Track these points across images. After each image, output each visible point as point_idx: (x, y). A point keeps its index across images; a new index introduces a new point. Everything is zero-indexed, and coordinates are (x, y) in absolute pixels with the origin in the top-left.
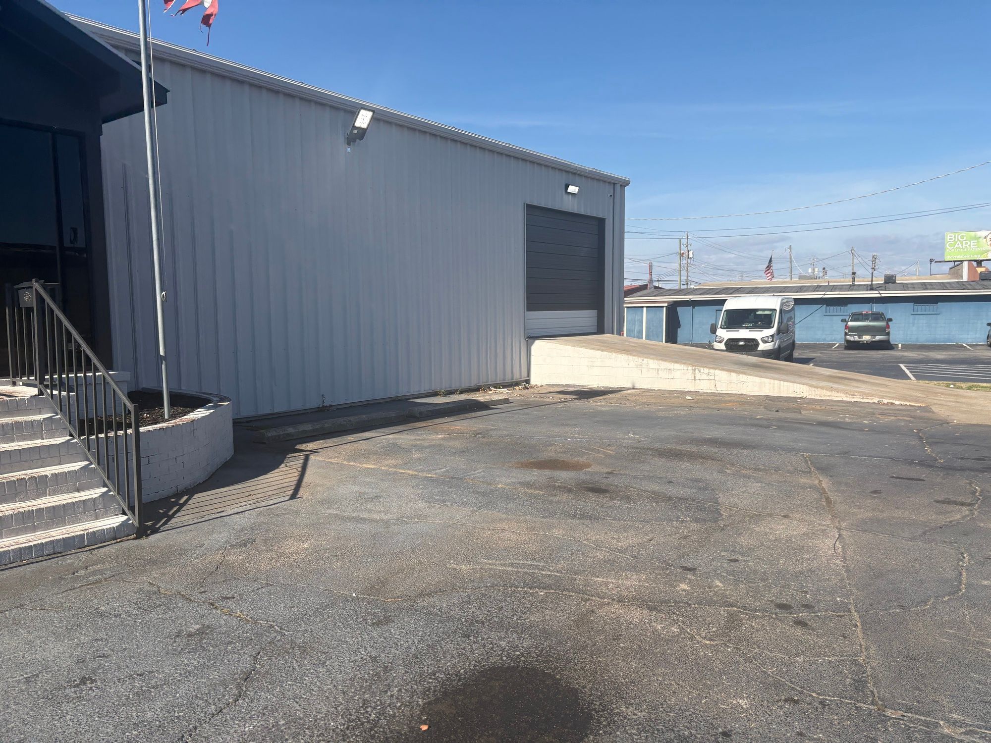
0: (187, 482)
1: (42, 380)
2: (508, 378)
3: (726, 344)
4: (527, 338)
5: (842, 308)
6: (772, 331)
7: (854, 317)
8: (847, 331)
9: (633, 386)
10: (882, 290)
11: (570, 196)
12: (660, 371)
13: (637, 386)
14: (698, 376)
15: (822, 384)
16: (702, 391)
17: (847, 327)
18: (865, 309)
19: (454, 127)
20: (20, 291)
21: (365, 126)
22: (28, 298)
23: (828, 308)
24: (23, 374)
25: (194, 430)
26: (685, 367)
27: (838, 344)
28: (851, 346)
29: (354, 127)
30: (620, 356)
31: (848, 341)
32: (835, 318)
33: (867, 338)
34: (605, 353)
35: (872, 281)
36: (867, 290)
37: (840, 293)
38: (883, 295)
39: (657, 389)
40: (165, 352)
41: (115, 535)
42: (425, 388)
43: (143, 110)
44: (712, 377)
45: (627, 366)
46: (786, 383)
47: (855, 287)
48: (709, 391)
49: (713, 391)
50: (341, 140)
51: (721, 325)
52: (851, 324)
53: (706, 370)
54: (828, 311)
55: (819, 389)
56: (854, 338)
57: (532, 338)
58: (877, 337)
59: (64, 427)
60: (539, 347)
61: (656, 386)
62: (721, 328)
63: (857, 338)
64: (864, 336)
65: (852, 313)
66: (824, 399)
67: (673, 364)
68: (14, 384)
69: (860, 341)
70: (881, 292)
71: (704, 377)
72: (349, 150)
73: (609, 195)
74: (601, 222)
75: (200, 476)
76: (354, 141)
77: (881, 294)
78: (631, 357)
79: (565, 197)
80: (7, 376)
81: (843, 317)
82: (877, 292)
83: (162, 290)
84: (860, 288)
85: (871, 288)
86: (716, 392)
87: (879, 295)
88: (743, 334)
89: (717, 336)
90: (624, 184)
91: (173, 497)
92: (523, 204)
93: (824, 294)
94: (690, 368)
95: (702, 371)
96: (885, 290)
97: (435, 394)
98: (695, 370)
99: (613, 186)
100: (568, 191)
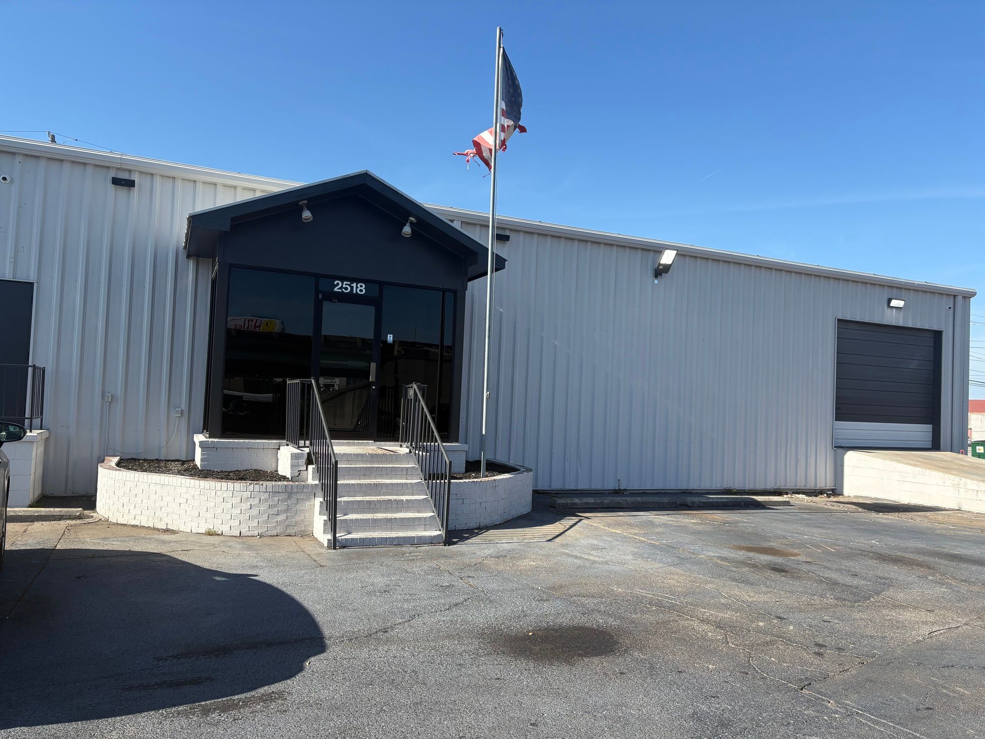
0: (487, 521)
1: (411, 445)
2: (811, 485)
4: (835, 447)
11: (894, 310)
12: (979, 493)
19: (758, 256)
20: (409, 389)
21: (670, 262)
22: (411, 393)
24: (406, 441)
25: (495, 487)
29: (660, 265)
30: (934, 473)
34: (918, 469)
40: (486, 432)
41: (432, 541)
43: (487, 274)
45: (941, 484)
50: (650, 273)
57: (842, 448)
59: (418, 473)
60: (851, 458)
68: (401, 446)
72: (656, 282)
73: (947, 307)
74: (937, 335)
75: (497, 519)
76: (661, 274)
78: (947, 476)
79: (888, 311)
80: (397, 441)
83: (487, 390)
90: (968, 296)
91: (477, 529)
92: (834, 319)
99: (952, 299)
100: (891, 305)
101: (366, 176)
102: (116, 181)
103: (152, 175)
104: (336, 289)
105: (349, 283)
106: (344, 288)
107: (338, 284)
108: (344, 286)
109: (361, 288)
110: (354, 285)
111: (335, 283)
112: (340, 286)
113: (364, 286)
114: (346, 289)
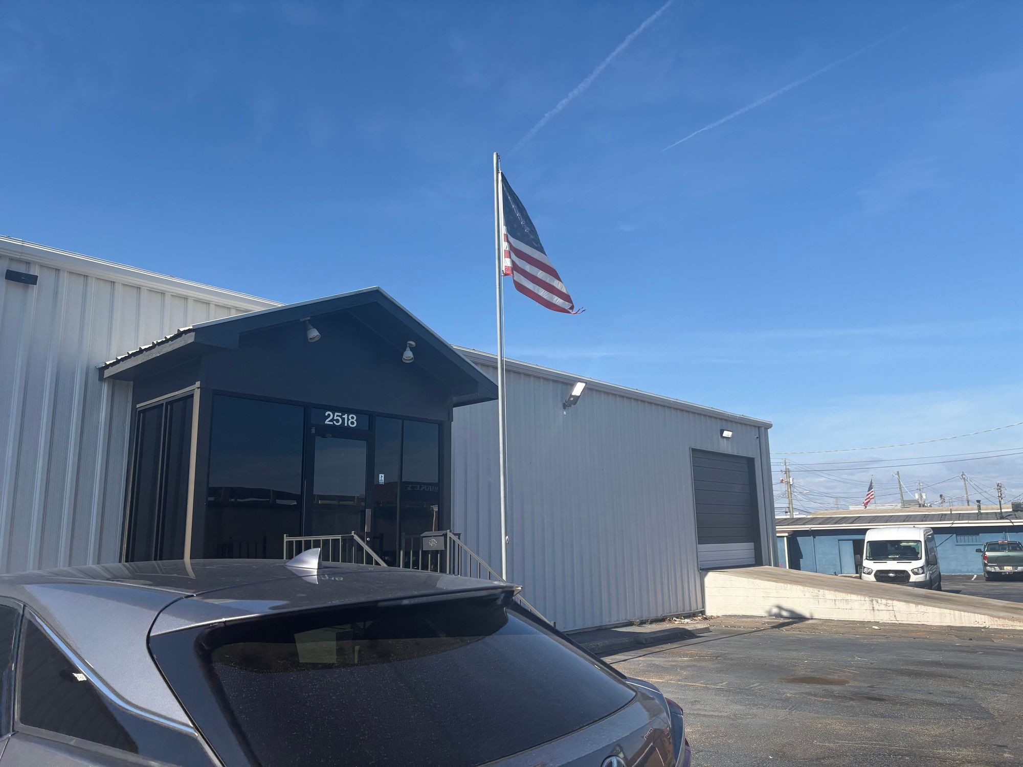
2: (687, 610)
3: (875, 575)
4: (701, 569)
5: (974, 537)
6: (921, 563)
7: (989, 547)
8: (986, 562)
9: (812, 616)
10: (1013, 519)
11: (725, 440)
12: (837, 602)
13: (816, 616)
14: (876, 607)
15: (1002, 614)
16: (882, 621)
17: (985, 558)
18: (999, 538)
21: (579, 395)
23: (959, 537)
26: (862, 598)
27: (975, 576)
28: (993, 577)
29: (572, 396)
30: (794, 587)
31: (989, 573)
32: (968, 548)
33: (1008, 569)
35: (1001, 509)
36: (997, 519)
37: (970, 522)
38: (1015, 524)
39: (836, 619)
42: (622, 619)
44: (891, 608)
45: (804, 597)
46: (966, 614)
47: (983, 515)
48: (890, 622)
49: (893, 622)
50: (561, 406)
51: (866, 556)
52: (988, 554)
53: (884, 601)
54: (959, 540)
55: (1001, 619)
56: (995, 569)
57: (705, 570)
58: (1019, 568)
60: (713, 579)
61: (835, 617)
62: (867, 559)
63: (997, 569)
64: (1005, 567)
65: (987, 543)
66: (1007, 628)
67: (849, 595)
69: (1002, 572)
70: (1013, 521)
71: (883, 607)
72: (564, 413)
73: (756, 437)
74: (750, 461)
76: (570, 406)
77: (1013, 523)
78: (806, 588)
79: (721, 440)
81: (978, 547)
82: (1009, 521)
83: (506, 536)
84: (987, 516)
85: (1001, 516)
86: (897, 622)
87: (1011, 524)
88: (892, 565)
89: (864, 567)
90: (769, 426)
92: (689, 449)
93: (953, 524)
94: (867, 599)
95: (879, 601)
96: (1017, 518)
97: (630, 624)
98: (872, 601)
99: (757, 429)
100: (724, 435)
101: (377, 294)
102: (12, 276)
103: (58, 270)
104: (327, 422)
105: (340, 414)
106: (335, 420)
107: (329, 415)
108: (335, 418)
109: (352, 420)
110: (345, 416)
111: (326, 414)
112: (332, 418)
113: (355, 417)
114: (337, 421)
